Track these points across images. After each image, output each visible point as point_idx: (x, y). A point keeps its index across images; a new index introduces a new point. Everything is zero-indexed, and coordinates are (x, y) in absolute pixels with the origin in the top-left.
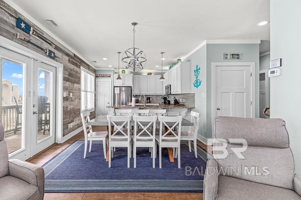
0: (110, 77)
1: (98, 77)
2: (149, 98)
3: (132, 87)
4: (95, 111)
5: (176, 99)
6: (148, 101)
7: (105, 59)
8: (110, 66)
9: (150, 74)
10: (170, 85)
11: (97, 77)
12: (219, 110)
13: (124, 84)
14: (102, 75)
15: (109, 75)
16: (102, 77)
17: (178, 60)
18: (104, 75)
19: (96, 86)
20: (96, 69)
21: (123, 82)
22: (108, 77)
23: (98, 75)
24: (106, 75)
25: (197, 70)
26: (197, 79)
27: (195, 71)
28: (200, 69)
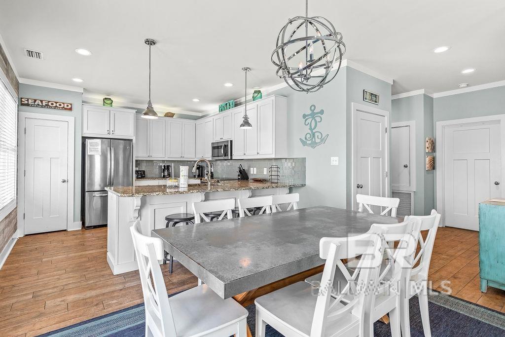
0: (71, 109)
1: (28, 105)
2: (168, 167)
3: (134, 141)
4: (16, 207)
5: (243, 170)
6: (166, 173)
7: (83, 52)
8: (78, 80)
9: (170, 115)
10: (231, 141)
11: (22, 105)
12: (361, 187)
13: (111, 132)
14: (42, 101)
15: (68, 106)
16: (42, 107)
17: (255, 92)
18: (49, 102)
19: (21, 131)
20: (21, 81)
21: (111, 129)
22: (66, 109)
23: (28, 101)
24: (56, 103)
25: (313, 115)
26: (312, 131)
27: (304, 116)
28: (322, 112)
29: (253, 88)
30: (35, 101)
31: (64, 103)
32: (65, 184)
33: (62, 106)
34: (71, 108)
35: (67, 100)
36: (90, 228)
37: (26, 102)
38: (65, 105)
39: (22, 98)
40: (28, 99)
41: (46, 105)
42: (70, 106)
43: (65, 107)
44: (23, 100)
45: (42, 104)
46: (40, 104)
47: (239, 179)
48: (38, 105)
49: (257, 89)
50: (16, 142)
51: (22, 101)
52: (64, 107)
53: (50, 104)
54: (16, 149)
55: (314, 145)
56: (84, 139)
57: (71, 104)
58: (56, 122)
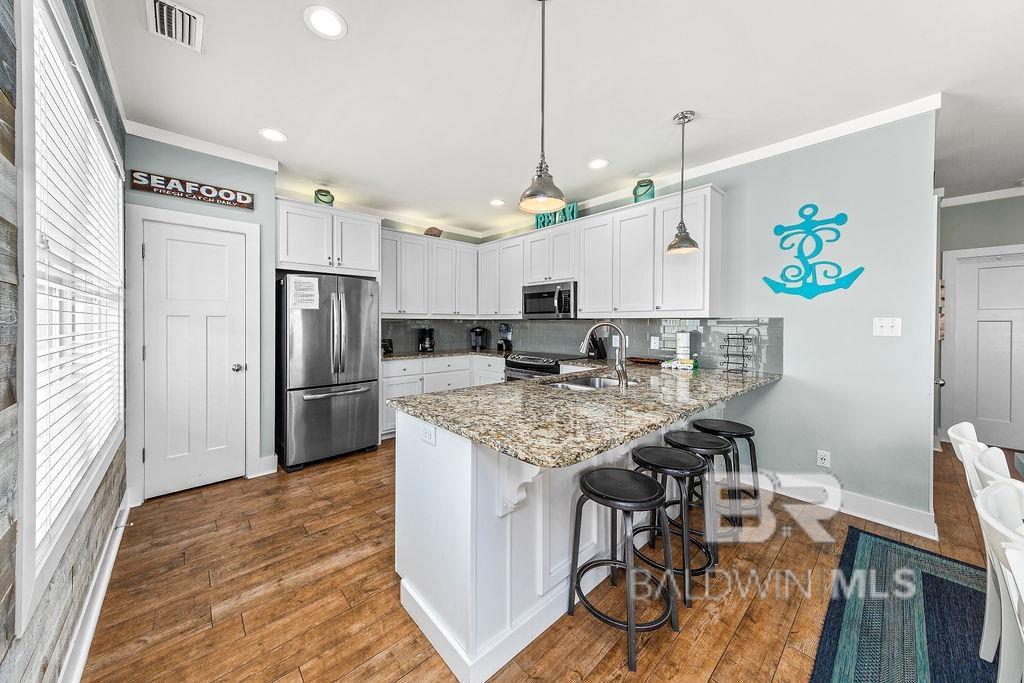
0: (251, 206)
1: (148, 188)
2: (431, 332)
3: (379, 281)
6: (427, 344)
8: (273, 135)
9: (433, 233)
10: (576, 283)
11: (136, 187)
13: (336, 262)
14: (183, 183)
15: (244, 198)
16: (184, 197)
17: (640, 184)
18: (201, 185)
19: (134, 251)
20: (130, 127)
21: (335, 254)
22: (240, 205)
23: (149, 179)
24: (218, 189)
25: (809, 226)
26: (805, 263)
27: (779, 230)
28: (841, 219)
29: (636, 175)
30: (167, 180)
31: (235, 192)
32: (241, 373)
33: (232, 197)
34: (252, 203)
35: (243, 185)
36: (297, 467)
37: (145, 182)
38: (239, 196)
39: (133, 172)
40: (149, 175)
41: (194, 192)
42: (249, 200)
43: (240, 200)
44: (136, 175)
45: (185, 188)
46: (181, 189)
47: (589, 357)
48: (175, 190)
49: (645, 176)
50: (122, 278)
51: (133, 178)
52: (235, 201)
53: (203, 190)
54: (122, 293)
55: (810, 291)
56: (281, 274)
57: (252, 195)
58: (217, 234)
